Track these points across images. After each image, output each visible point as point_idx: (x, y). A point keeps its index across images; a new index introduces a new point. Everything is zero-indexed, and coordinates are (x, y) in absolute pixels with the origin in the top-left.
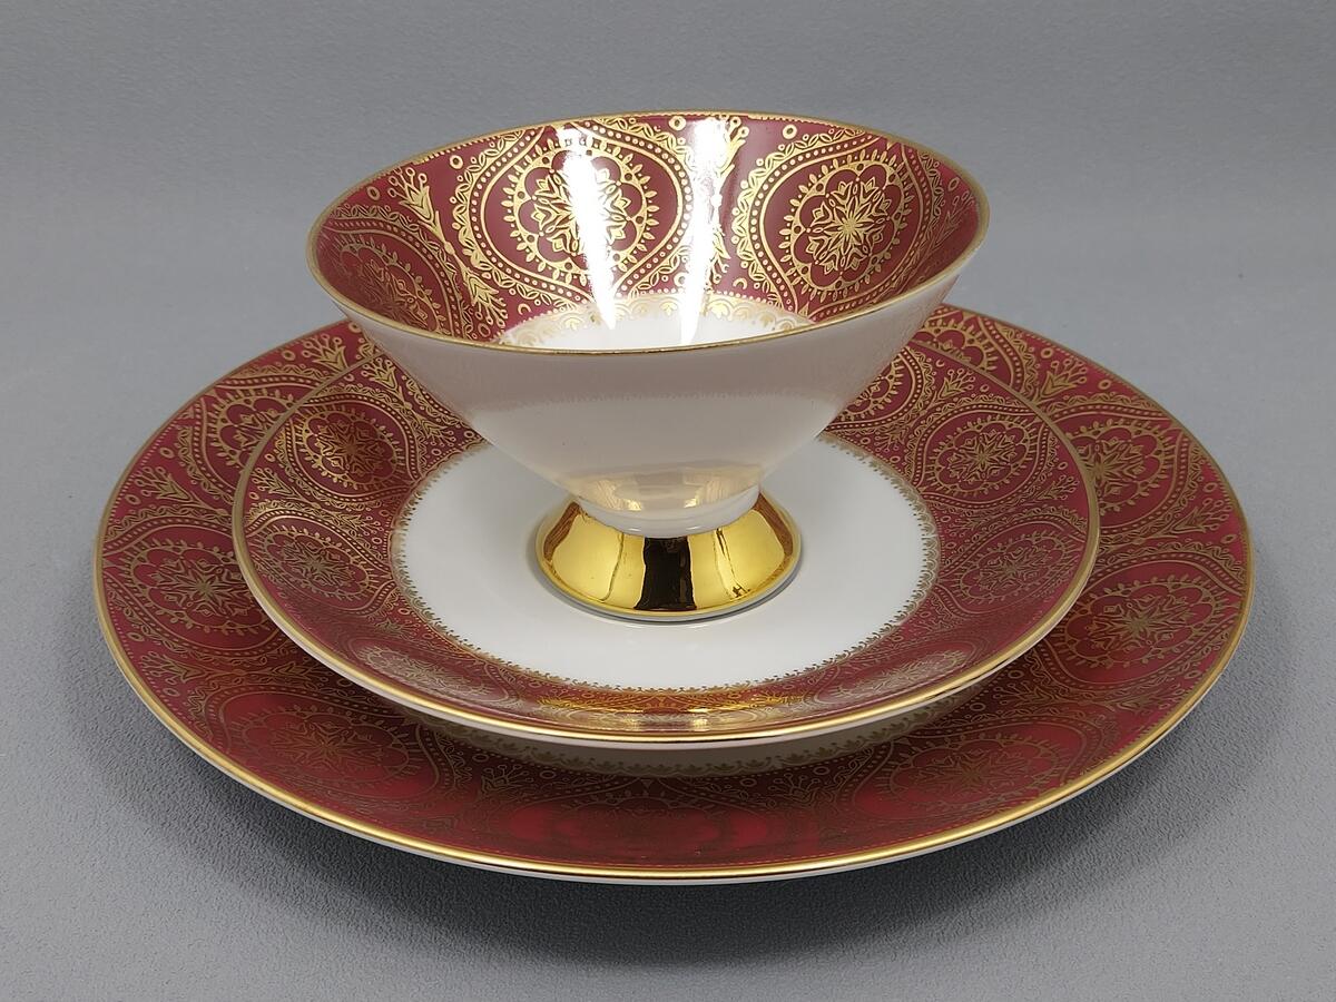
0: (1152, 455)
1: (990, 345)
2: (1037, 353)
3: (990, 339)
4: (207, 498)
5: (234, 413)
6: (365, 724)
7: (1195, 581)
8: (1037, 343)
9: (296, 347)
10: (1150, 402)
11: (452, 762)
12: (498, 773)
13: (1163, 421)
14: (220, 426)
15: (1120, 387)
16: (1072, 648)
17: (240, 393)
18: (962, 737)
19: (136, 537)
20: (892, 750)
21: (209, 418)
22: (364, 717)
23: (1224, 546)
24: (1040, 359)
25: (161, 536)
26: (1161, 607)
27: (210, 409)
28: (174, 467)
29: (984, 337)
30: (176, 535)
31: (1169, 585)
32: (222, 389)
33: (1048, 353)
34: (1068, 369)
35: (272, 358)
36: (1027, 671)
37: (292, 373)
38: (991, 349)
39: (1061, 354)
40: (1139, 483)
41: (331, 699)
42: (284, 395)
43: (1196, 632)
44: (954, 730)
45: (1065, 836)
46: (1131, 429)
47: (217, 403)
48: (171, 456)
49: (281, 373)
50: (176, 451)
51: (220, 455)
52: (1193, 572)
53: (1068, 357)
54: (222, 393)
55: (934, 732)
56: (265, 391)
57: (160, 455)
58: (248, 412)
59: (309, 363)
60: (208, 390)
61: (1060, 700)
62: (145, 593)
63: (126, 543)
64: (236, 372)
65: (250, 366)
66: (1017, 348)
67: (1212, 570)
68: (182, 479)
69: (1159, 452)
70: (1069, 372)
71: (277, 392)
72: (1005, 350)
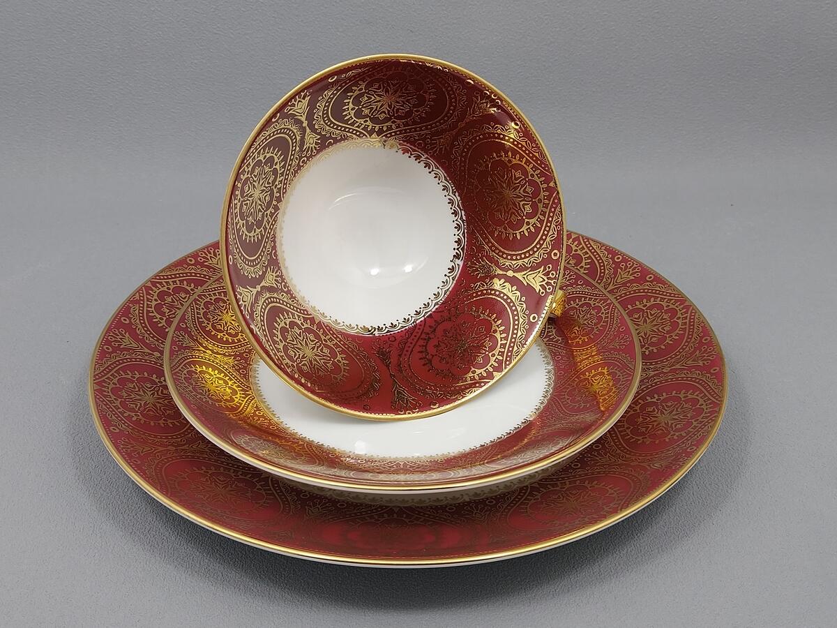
0: (675, 319)
1: (586, 253)
2: (613, 258)
3: (586, 250)
4: (148, 346)
5: (162, 295)
6: (240, 476)
7: (696, 394)
8: (612, 252)
9: (195, 255)
10: (675, 289)
11: (289, 498)
12: (315, 504)
13: (682, 300)
14: (154, 303)
15: (658, 279)
16: (628, 431)
17: (165, 284)
18: (567, 483)
19: (111, 370)
20: (529, 490)
21: (148, 300)
22: (240, 473)
23: (712, 374)
24: (614, 262)
25: (124, 369)
26: (677, 408)
27: (148, 294)
28: (130, 329)
29: (583, 248)
30: (132, 368)
31: (682, 396)
32: (154, 282)
33: (618, 258)
34: (630, 267)
35: (181, 263)
36: (603, 445)
37: (193, 271)
38: (587, 256)
39: (626, 259)
40: (668, 336)
41: (222, 462)
42: (189, 285)
43: (695, 423)
44: (563, 478)
45: (623, 537)
46: (664, 304)
47: (152, 290)
48: (127, 322)
49: (187, 271)
50: (130, 319)
51: (154, 320)
52: (695, 389)
53: (630, 261)
54: (154, 284)
55: (552, 480)
56: (178, 282)
57: (121, 322)
58: (169, 294)
59: (202, 265)
60: (146, 282)
61: (620, 462)
62: (118, 403)
63: (106, 374)
64: (161, 271)
65: (169, 268)
66: (601, 255)
67: (705, 388)
68: (134, 335)
69: (679, 318)
70: (631, 270)
71: (185, 282)
72: (595, 256)
